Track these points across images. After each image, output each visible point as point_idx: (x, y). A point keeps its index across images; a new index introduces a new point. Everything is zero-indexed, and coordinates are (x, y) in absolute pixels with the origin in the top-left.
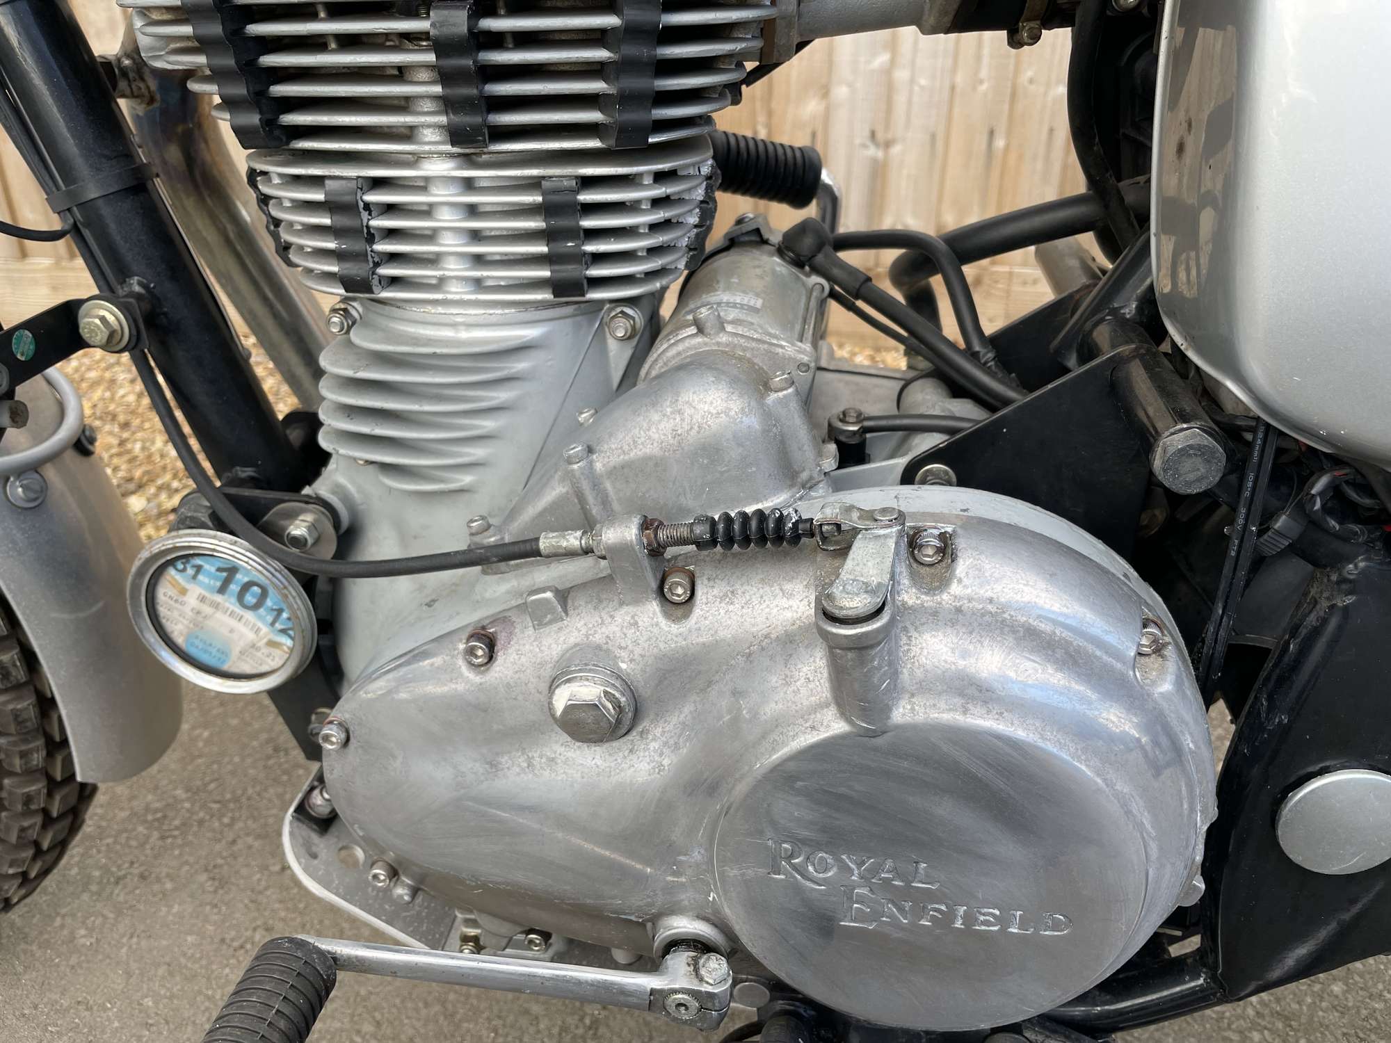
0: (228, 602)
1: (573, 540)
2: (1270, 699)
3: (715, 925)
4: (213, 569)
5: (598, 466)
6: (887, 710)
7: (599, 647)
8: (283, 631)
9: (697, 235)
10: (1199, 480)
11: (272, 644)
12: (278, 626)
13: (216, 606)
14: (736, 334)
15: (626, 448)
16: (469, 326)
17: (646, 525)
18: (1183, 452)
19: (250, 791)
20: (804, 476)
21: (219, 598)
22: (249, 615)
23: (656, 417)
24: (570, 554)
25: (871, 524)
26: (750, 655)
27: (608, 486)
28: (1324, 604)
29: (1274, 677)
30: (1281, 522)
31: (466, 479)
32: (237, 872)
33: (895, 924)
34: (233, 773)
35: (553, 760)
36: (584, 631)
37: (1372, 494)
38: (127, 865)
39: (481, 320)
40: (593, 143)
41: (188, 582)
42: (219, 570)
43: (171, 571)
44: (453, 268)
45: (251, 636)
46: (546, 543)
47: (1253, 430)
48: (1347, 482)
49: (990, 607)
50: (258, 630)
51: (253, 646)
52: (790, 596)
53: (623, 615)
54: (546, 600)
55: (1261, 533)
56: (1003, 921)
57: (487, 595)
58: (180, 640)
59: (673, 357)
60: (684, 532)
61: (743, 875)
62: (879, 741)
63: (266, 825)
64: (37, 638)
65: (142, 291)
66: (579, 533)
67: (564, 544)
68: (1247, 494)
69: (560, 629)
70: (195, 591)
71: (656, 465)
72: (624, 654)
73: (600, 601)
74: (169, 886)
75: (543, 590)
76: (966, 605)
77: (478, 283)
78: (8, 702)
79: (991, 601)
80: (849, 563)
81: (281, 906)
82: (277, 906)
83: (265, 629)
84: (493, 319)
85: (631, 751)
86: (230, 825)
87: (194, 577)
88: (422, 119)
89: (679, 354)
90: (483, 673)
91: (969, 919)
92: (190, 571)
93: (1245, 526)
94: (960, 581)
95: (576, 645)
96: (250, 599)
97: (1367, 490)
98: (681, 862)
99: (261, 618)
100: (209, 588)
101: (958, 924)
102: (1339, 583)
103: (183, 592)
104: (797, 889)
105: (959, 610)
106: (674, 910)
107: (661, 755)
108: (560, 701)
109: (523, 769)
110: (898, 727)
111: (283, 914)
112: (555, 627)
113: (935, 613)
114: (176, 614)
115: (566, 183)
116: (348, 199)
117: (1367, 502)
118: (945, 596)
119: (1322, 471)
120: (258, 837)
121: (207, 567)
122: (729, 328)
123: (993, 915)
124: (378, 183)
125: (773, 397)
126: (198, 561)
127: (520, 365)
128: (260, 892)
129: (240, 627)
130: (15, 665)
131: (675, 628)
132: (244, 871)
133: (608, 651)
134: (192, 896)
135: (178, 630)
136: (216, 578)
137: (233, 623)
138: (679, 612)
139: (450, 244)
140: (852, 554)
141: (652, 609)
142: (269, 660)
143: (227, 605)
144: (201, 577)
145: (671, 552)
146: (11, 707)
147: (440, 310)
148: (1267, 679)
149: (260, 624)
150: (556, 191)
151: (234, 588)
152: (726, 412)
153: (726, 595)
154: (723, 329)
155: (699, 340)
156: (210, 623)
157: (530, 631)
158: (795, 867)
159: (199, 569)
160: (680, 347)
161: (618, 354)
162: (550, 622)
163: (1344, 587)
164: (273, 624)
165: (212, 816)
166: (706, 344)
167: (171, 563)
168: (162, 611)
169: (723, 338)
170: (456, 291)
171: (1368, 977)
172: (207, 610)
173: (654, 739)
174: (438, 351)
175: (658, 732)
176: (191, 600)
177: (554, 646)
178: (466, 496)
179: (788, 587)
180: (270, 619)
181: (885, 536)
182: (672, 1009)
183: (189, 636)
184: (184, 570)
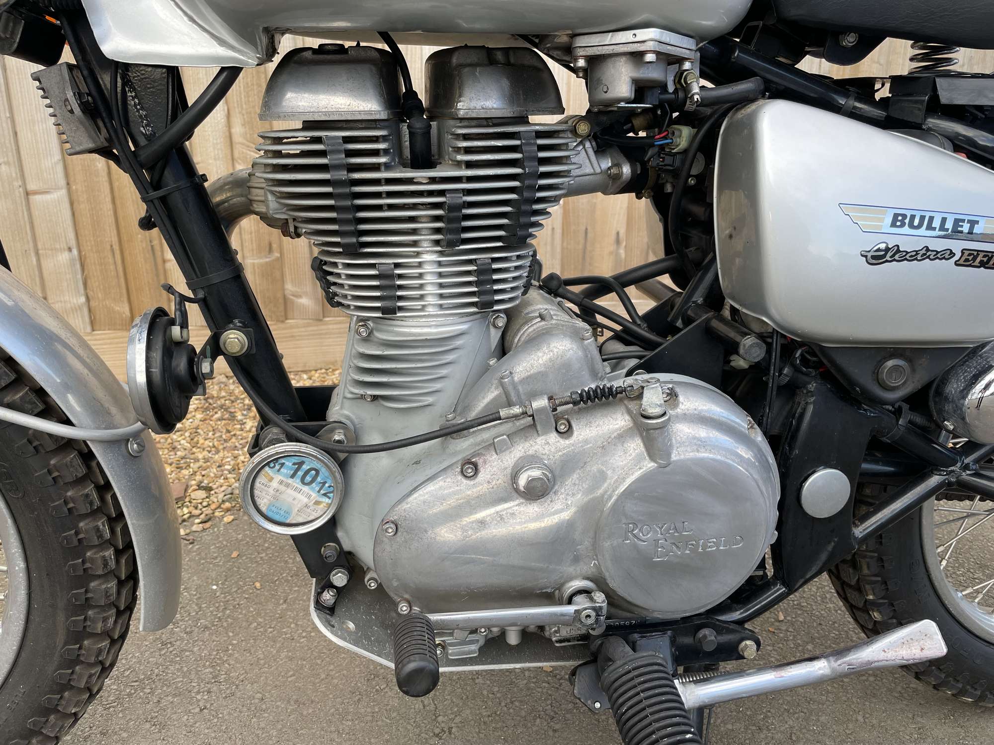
0: (296, 482)
1: (517, 410)
2: (790, 446)
3: (591, 581)
4: (290, 464)
5: (516, 379)
6: (669, 455)
7: (532, 456)
8: (325, 495)
9: (527, 281)
10: (758, 356)
11: (317, 503)
12: (322, 492)
13: (288, 485)
14: (558, 320)
15: (528, 369)
16: (437, 326)
17: (550, 398)
18: (751, 346)
19: (156, 671)
20: (600, 375)
21: (290, 481)
22: (306, 489)
23: (540, 354)
24: (516, 417)
25: (648, 384)
26: (603, 446)
27: (520, 388)
28: (803, 403)
29: (789, 437)
30: (786, 371)
31: (430, 400)
32: (169, 718)
33: (676, 556)
34: (140, 662)
35: (513, 514)
36: (523, 450)
37: (816, 356)
38: (87, 729)
39: (442, 323)
40: (500, 244)
41: (275, 474)
42: (294, 464)
43: (267, 468)
44: (431, 300)
45: (305, 500)
46: (503, 413)
47: (772, 337)
48: (806, 352)
49: (695, 412)
50: (310, 496)
51: (306, 506)
52: (616, 419)
53: (540, 440)
54: (504, 439)
55: (779, 376)
56: (717, 544)
57: (458, 449)
58: (264, 509)
59: (532, 332)
60: (568, 399)
61: (612, 545)
62: (668, 469)
63: (177, 688)
64: (136, 535)
65: (241, 325)
66: (518, 407)
67: (513, 412)
68: (773, 361)
69: (510, 452)
70: (278, 478)
71: (543, 375)
72: (545, 457)
73: (527, 437)
74: (125, 735)
75: (503, 435)
76: (687, 412)
77: (441, 306)
78: (100, 584)
79: (695, 409)
80: (645, 399)
81: (210, 730)
82: (206, 731)
83: (314, 495)
84: (449, 322)
85: (551, 501)
86: (152, 692)
87: (279, 470)
88: (422, 237)
89: (534, 330)
90: (474, 479)
91: (705, 547)
92: (277, 467)
93: (774, 374)
94: (682, 403)
95: (521, 457)
96: (308, 479)
97: (814, 354)
98: (578, 549)
99: (313, 489)
100: (285, 475)
101: (700, 550)
102: (807, 393)
103: (271, 479)
104: (635, 546)
105: (685, 414)
106: (571, 579)
107: (566, 500)
108: (522, 481)
109: (499, 521)
110: (674, 461)
111: (213, 735)
112: (507, 452)
113: (677, 417)
114: (264, 494)
115: (487, 261)
116: (390, 272)
117: (815, 359)
118: (678, 410)
119: (797, 349)
120: (175, 695)
121: (287, 463)
122: (554, 317)
123: (713, 542)
124: (397, 266)
125: (586, 342)
126: (283, 461)
127: (458, 342)
128: (191, 726)
129: (299, 496)
130: (111, 558)
131: (567, 442)
132: (174, 717)
133: (537, 457)
134: (144, 737)
135: (263, 504)
136: (291, 469)
137: (295, 494)
138: (565, 435)
139: (430, 289)
140: (644, 396)
141: (553, 437)
142: (314, 513)
143: (294, 484)
144: (282, 470)
145: (559, 409)
146: (104, 586)
147: (424, 320)
148: (787, 438)
149: (311, 493)
150: (483, 264)
151: (300, 473)
152: (572, 349)
153: (587, 424)
154: (552, 318)
155: (543, 323)
156: (283, 496)
157: (495, 456)
158: (635, 536)
159: (283, 464)
160: (535, 327)
161: (495, 336)
162: (505, 450)
163: (809, 394)
164: (319, 492)
165: (136, 690)
166: (546, 325)
167: (268, 464)
168: (256, 493)
169: (554, 322)
170: (431, 310)
171: (822, 639)
172: (282, 488)
173: (562, 494)
174: (428, 338)
175: (563, 490)
176: (275, 484)
177: (509, 460)
178: (430, 408)
179: (614, 416)
180: (317, 489)
181: (656, 387)
182: (583, 620)
183: (271, 505)
184: (274, 466)
